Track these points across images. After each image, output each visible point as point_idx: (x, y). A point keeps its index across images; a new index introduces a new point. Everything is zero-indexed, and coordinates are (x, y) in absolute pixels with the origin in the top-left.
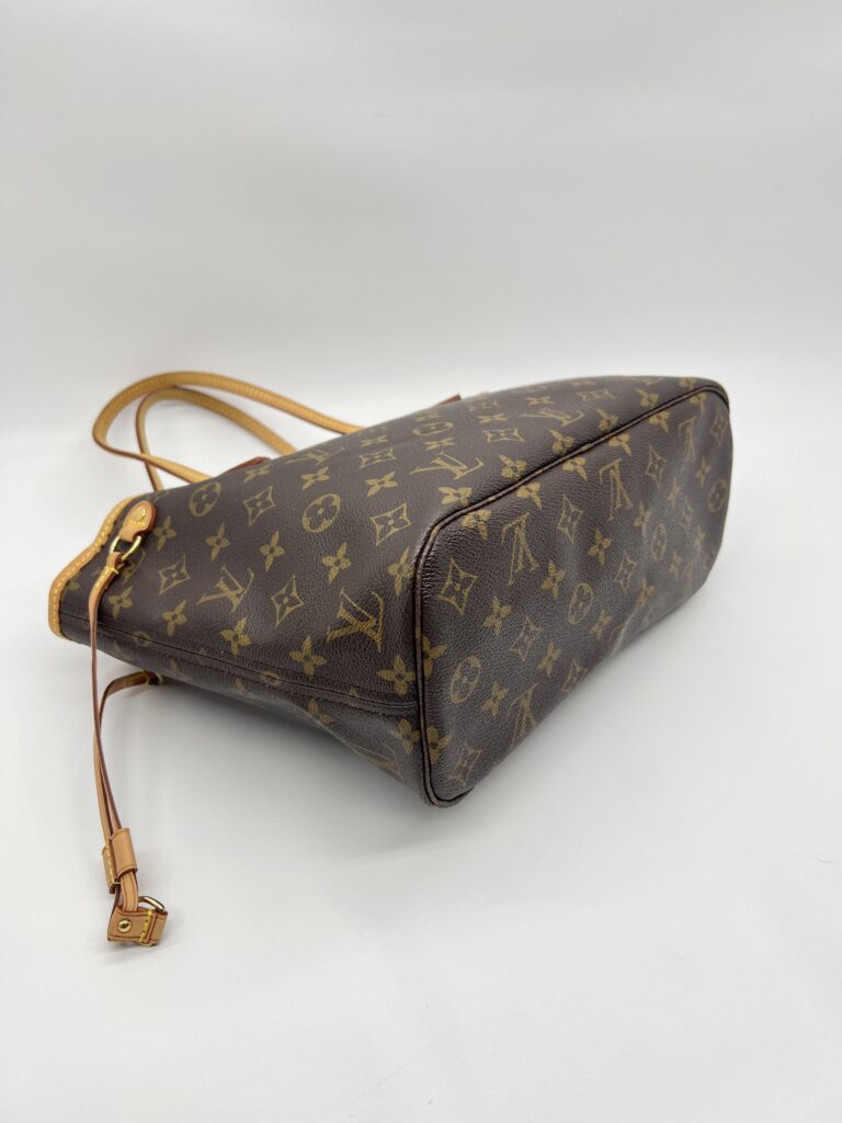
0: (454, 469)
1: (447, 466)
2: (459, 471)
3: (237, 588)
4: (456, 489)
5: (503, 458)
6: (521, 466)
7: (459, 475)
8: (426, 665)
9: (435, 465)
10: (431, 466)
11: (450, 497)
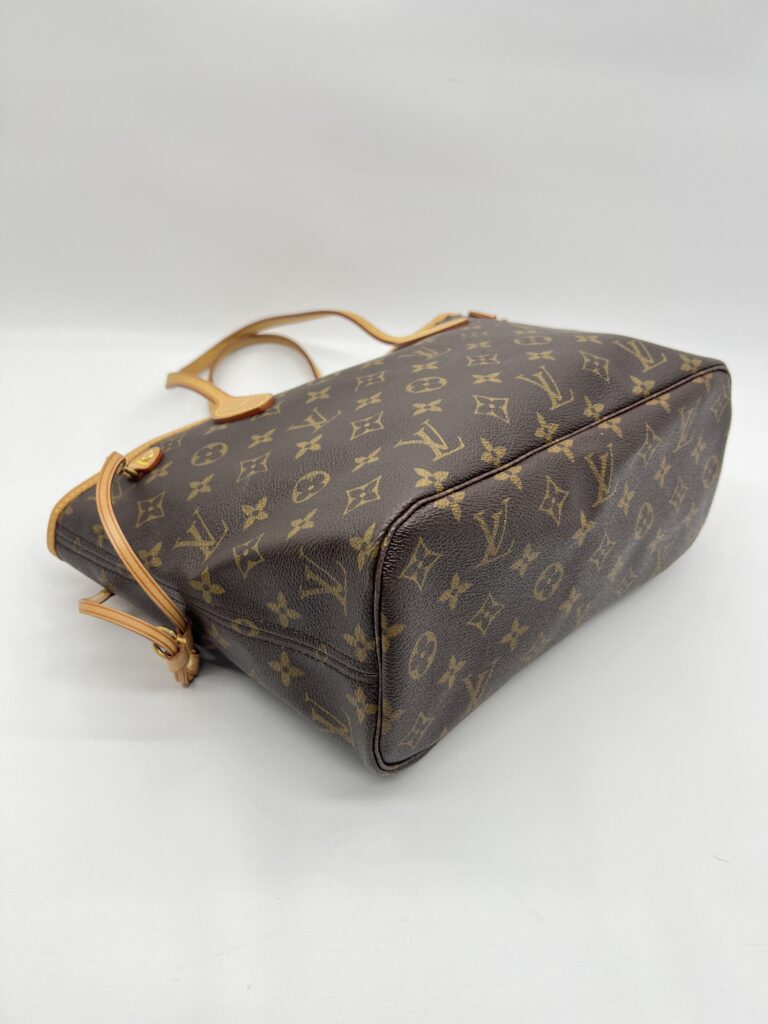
0: (435, 447)
1: (428, 441)
2: (439, 450)
3: (210, 540)
4: (433, 472)
5: (484, 442)
6: (501, 452)
7: (439, 456)
8: (383, 641)
9: (418, 438)
10: (413, 439)
11: (425, 480)
